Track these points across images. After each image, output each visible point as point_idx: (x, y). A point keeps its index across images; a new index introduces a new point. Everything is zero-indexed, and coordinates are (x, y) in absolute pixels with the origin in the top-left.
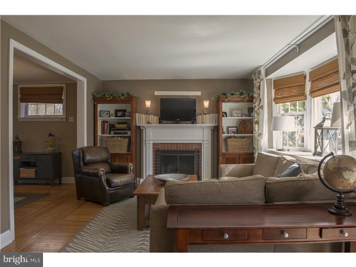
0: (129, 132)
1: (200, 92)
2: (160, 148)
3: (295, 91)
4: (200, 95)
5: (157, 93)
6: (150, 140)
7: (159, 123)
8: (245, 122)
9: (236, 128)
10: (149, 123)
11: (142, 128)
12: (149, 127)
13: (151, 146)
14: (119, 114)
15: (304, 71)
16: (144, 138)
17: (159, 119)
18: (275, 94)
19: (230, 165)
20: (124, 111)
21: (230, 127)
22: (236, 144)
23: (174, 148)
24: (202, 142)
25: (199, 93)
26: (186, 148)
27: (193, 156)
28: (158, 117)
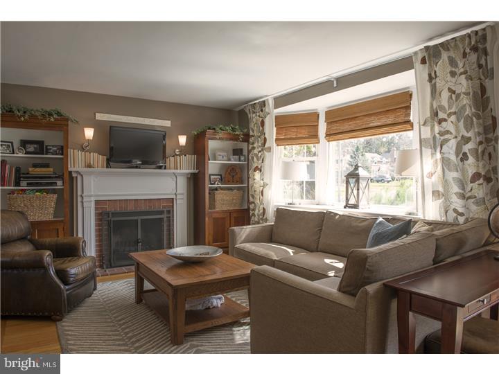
0: (59, 183)
1: (169, 122)
2: (108, 208)
3: (304, 133)
4: (169, 125)
5: (99, 116)
6: (91, 196)
7: (107, 167)
8: (233, 169)
9: (219, 177)
10: (89, 166)
11: (74, 175)
12: (90, 174)
13: (93, 205)
14: (31, 148)
15: (316, 109)
16: (79, 193)
17: (107, 160)
18: (277, 133)
19: (245, 227)
20: (40, 143)
21: (213, 175)
22: (225, 198)
23: (131, 208)
24: (174, 197)
25: (167, 123)
26: (150, 207)
27: (163, 219)
28: (105, 157)
